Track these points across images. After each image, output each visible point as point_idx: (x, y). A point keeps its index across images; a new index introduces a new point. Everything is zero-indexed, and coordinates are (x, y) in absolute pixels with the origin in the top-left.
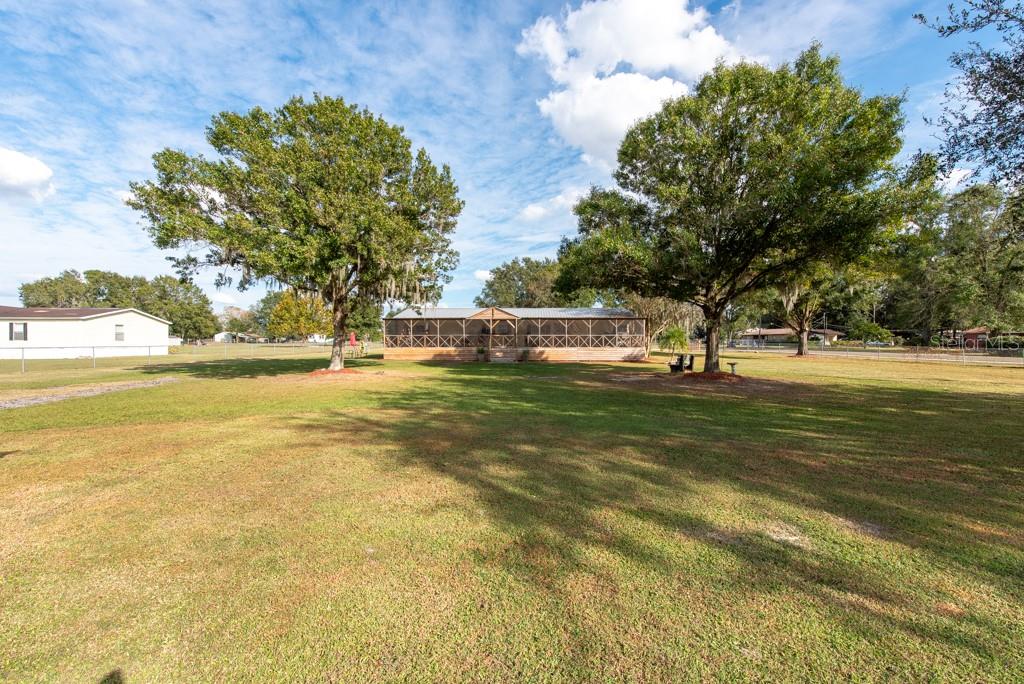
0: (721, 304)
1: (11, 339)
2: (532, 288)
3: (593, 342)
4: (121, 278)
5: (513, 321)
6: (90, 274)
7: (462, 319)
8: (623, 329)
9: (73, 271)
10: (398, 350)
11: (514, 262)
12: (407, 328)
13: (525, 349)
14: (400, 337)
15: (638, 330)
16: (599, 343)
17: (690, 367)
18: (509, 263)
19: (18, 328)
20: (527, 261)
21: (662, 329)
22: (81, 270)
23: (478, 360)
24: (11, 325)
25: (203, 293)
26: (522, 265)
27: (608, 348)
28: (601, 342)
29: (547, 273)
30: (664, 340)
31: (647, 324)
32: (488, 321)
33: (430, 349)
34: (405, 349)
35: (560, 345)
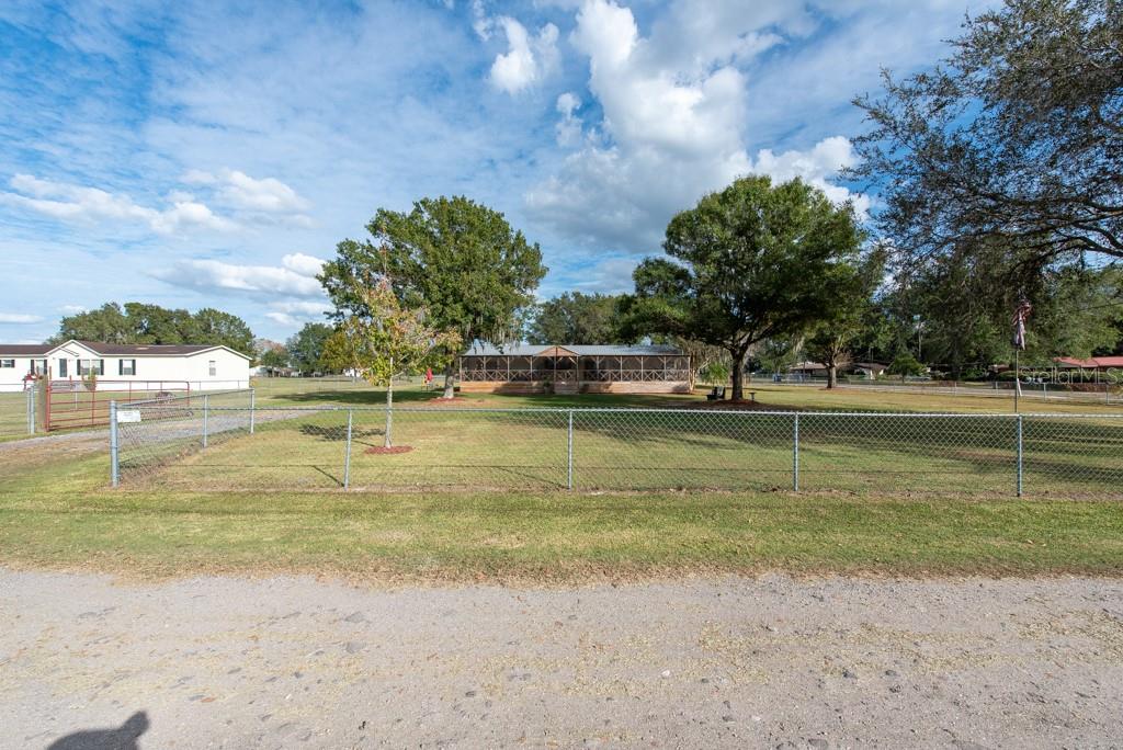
0: (744, 348)
1: (121, 373)
2: (583, 322)
3: (644, 376)
4: (164, 311)
5: (574, 358)
6: (129, 307)
7: (528, 356)
8: (670, 364)
9: (113, 304)
10: (473, 383)
11: (564, 297)
12: (479, 363)
13: (586, 382)
14: (475, 372)
15: (684, 366)
16: (650, 377)
17: (723, 396)
18: (559, 297)
19: (127, 364)
20: (577, 295)
21: (704, 366)
22: (121, 303)
23: (544, 392)
24: (121, 361)
25: (247, 326)
26: (572, 299)
27: (657, 382)
28: (651, 376)
29: (597, 308)
30: (704, 375)
31: (691, 361)
32: (553, 358)
33: (501, 383)
34: (479, 383)
35: (616, 380)
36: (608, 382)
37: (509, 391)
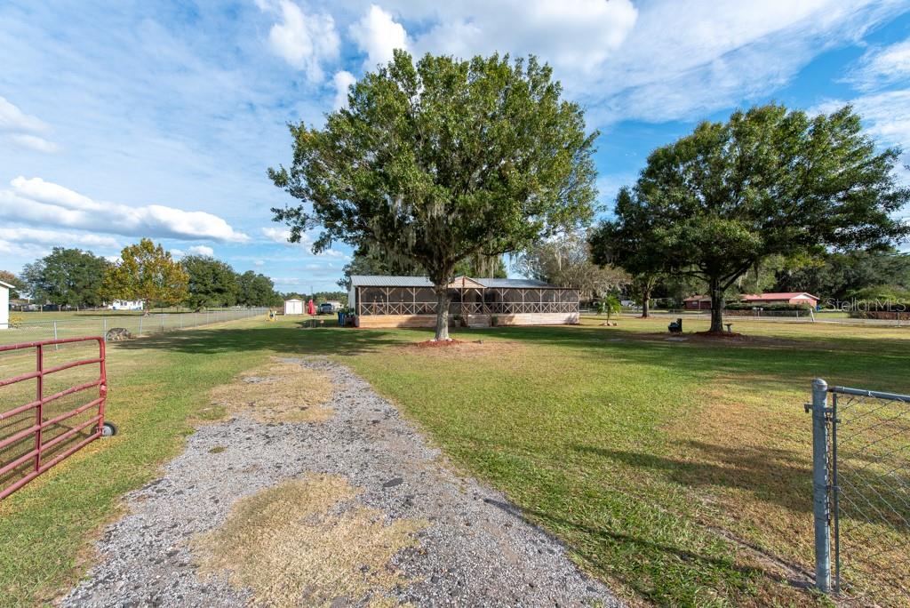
3: (543, 308)
5: (481, 290)
12: (382, 294)
13: (493, 315)
14: (376, 304)
16: (547, 309)
23: (454, 326)
27: (553, 314)
28: (549, 308)
32: (460, 290)
33: (406, 316)
34: (381, 316)
35: (518, 312)
36: (511, 315)
37: (414, 325)
